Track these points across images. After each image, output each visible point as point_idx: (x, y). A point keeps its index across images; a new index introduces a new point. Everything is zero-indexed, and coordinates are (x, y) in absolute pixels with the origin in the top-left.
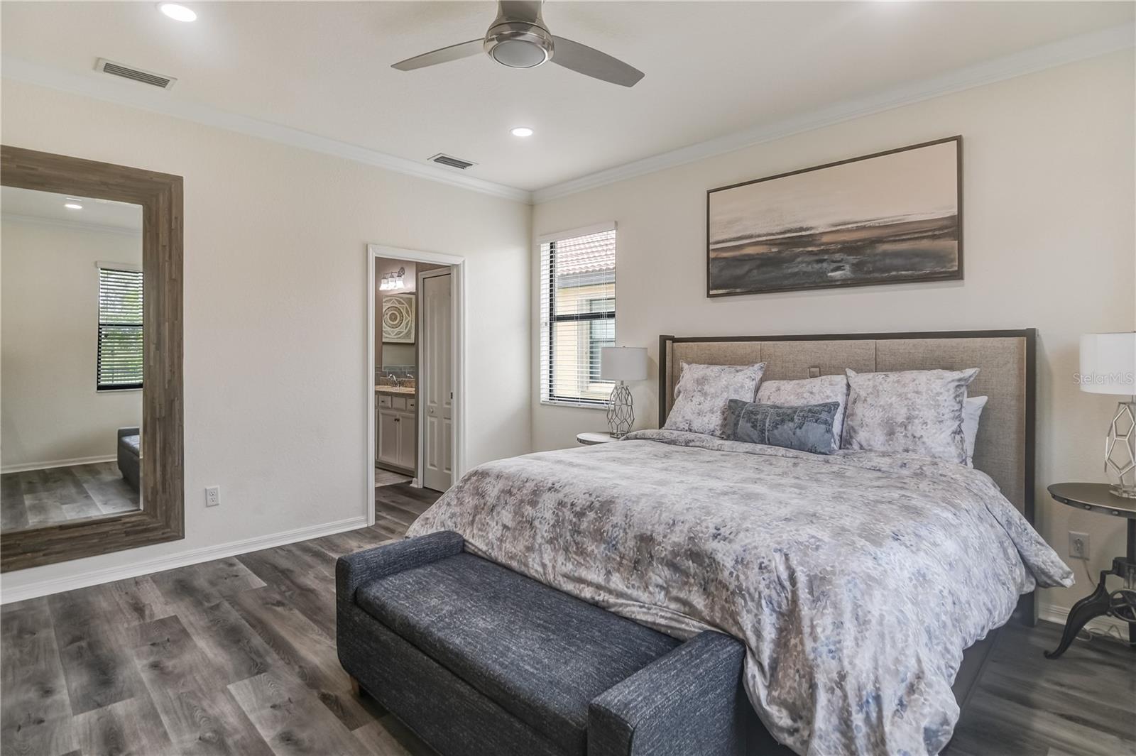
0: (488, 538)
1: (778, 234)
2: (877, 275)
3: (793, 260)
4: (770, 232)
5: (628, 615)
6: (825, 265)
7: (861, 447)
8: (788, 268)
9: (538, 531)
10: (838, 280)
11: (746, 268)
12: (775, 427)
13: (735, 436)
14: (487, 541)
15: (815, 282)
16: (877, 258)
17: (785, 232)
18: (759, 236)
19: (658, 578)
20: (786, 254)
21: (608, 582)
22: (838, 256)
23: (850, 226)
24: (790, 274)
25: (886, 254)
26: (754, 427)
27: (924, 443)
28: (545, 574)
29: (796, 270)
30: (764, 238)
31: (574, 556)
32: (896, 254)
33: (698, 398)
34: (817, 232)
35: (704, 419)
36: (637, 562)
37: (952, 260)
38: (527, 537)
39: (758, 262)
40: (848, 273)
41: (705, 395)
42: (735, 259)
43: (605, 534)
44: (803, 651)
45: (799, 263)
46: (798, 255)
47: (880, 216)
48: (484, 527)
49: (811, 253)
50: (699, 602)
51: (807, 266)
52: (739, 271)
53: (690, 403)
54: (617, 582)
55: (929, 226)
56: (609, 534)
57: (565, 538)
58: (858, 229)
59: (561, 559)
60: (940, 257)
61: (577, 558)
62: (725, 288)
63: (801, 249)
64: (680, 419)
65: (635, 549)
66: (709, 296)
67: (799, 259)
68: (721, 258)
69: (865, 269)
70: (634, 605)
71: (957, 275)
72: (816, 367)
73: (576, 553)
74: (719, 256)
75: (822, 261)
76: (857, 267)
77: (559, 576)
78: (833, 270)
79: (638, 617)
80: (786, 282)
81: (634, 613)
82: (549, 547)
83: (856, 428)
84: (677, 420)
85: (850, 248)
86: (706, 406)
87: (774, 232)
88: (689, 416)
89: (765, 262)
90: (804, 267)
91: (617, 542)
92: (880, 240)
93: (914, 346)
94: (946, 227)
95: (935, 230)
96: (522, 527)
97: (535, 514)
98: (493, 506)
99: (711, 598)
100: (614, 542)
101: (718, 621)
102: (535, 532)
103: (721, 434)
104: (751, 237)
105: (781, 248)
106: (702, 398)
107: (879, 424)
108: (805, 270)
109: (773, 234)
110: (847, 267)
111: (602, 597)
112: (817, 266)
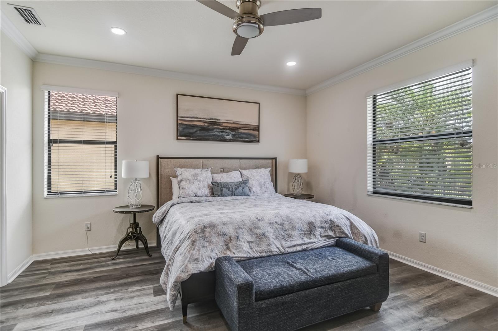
0: (244, 250)
1: (208, 119)
2: (239, 139)
3: (213, 130)
4: (205, 118)
5: (316, 247)
6: (224, 133)
7: (254, 193)
8: (211, 132)
9: (269, 237)
10: (228, 139)
11: (195, 130)
12: (236, 190)
13: (222, 195)
14: (244, 252)
15: (220, 139)
16: (239, 134)
17: (210, 119)
18: (200, 118)
19: (318, 233)
20: (211, 127)
21: (305, 241)
22: (228, 131)
23: (231, 122)
24: (212, 135)
25: (241, 133)
26: (229, 190)
27: (269, 189)
28: (280, 251)
29: (214, 134)
30: (202, 120)
31: (288, 239)
32: (244, 133)
33: (196, 183)
34: (221, 122)
35: (202, 190)
36: (311, 231)
37: (257, 138)
38: (265, 241)
39: (200, 128)
40: (231, 137)
41: (199, 181)
42: (190, 125)
43: (296, 227)
44: (360, 232)
45: (215, 131)
46: (215, 128)
47: (240, 121)
48: (238, 247)
49: (219, 128)
50: (331, 233)
51: (218, 133)
52: (192, 131)
53: (193, 185)
54: (307, 240)
55: (252, 127)
56: (298, 226)
57: (282, 234)
58: (234, 123)
59: (283, 242)
60: (254, 136)
61: (290, 239)
62: (186, 137)
63: (216, 127)
64: (191, 192)
65: (308, 227)
66: (178, 139)
67: (215, 130)
68: (183, 124)
69: (236, 137)
70: (315, 244)
71: (258, 142)
72: (222, 168)
73: (288, 238)
74: (183, 123)
75: (223, 132)
76: (234, 135)
77: (286, 248)
78: (226, 136)
79: (319, 246)
80: (210, 138)
81: (317, 246)
82: (276, 240)
83: (251, 187)
84: (189, 192)
85: (232, 129)
86: (201, 185)
87: (206, 118)
88: (195, 190)
89: (203, 129)
90: (217, 133)
91: (301, 228)
92: (240, 128)
93: (256, 162)
94: (256, 128)
95: (253, 128)
96: (260, 239)
97: (263, 231)
98: (237, 236)
99: (334, 231)
100: (300, 228)
101: (338, 236)
102: (268, 237)
103: (210, 196)
104: (197, 118)
105: (209, 124)
106: (199, 182)
107: (258, 185)
108: (217, 134)
109: (206, 119)
110: (231, 135)
111: (304, 247)
112: (221, 134)
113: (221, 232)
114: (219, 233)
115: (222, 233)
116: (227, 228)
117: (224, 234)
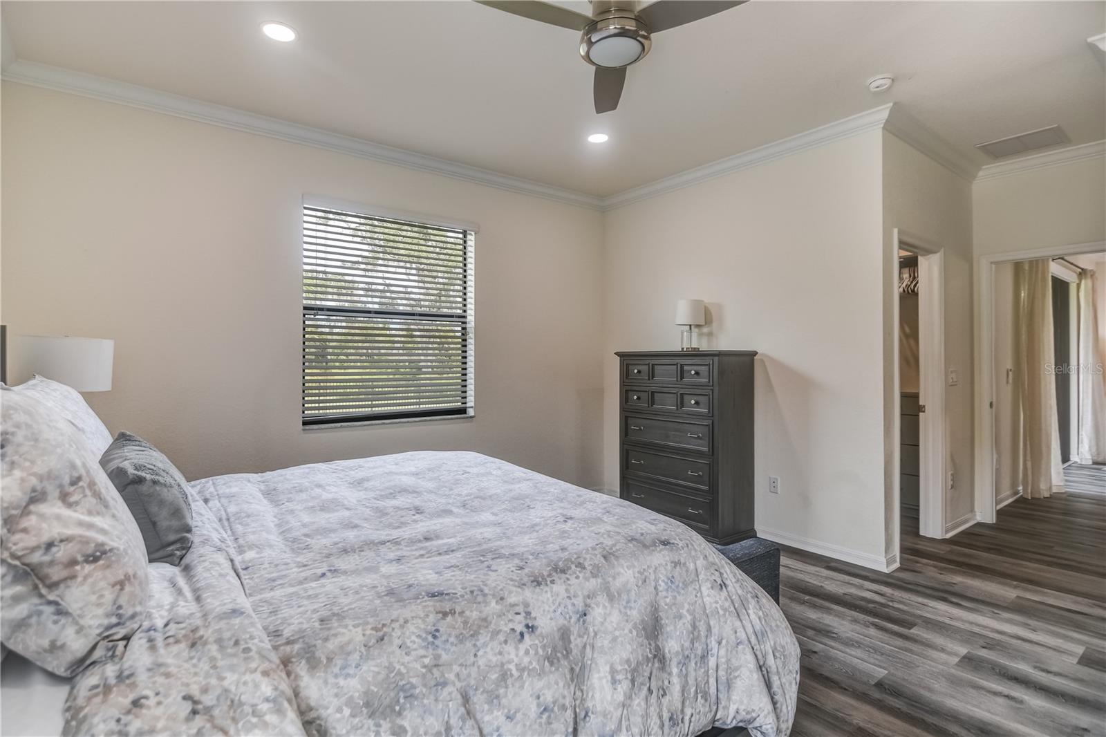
113: (422, 652)
114: (427, 661)
115: (426, 648)
116: (402, 627)
117: (430, 638)
